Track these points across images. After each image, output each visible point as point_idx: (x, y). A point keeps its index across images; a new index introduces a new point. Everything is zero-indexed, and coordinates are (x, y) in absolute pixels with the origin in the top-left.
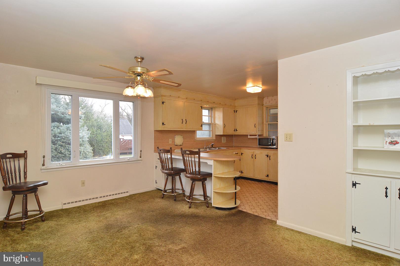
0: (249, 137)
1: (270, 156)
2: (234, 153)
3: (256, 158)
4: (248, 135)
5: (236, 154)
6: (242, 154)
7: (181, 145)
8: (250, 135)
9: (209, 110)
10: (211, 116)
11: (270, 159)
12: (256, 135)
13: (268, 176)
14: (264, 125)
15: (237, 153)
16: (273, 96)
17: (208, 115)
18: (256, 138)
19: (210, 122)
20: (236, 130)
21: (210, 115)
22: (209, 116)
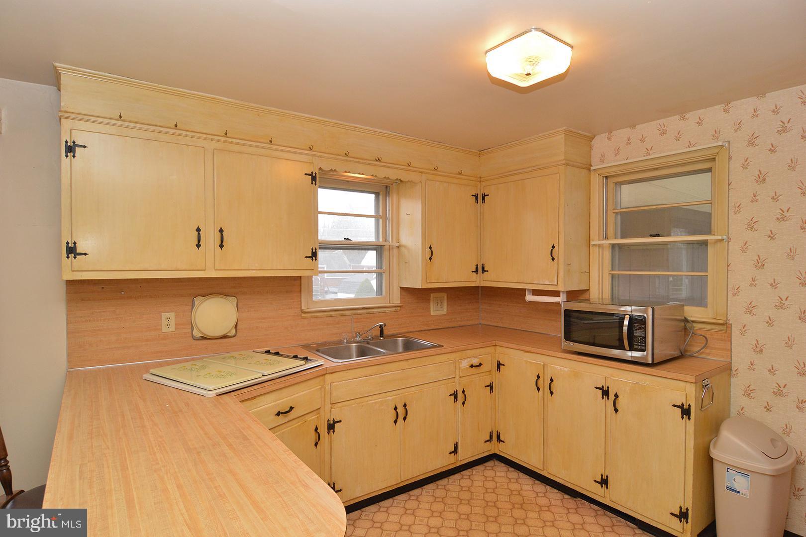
0: (529, 298)
1: (616, 396)
2: (465, 364)
3: (552, 393)
4: (525, 290)
5: (472, 366)
6: (499, 365)
7: (225, 337)
8: (536, 292)
9: (377, 195)
10: (385, 219)
11: (616, 410)
12: (556, 294)
13: (604, 482)
14: (595, 251)
15: (475, 362)
16: (633, 126)
17: (373, 213)
18: (558, 304)
19: (381, 240)
20: (483, 268)
21: (381, 214)
22: (377, 217)
